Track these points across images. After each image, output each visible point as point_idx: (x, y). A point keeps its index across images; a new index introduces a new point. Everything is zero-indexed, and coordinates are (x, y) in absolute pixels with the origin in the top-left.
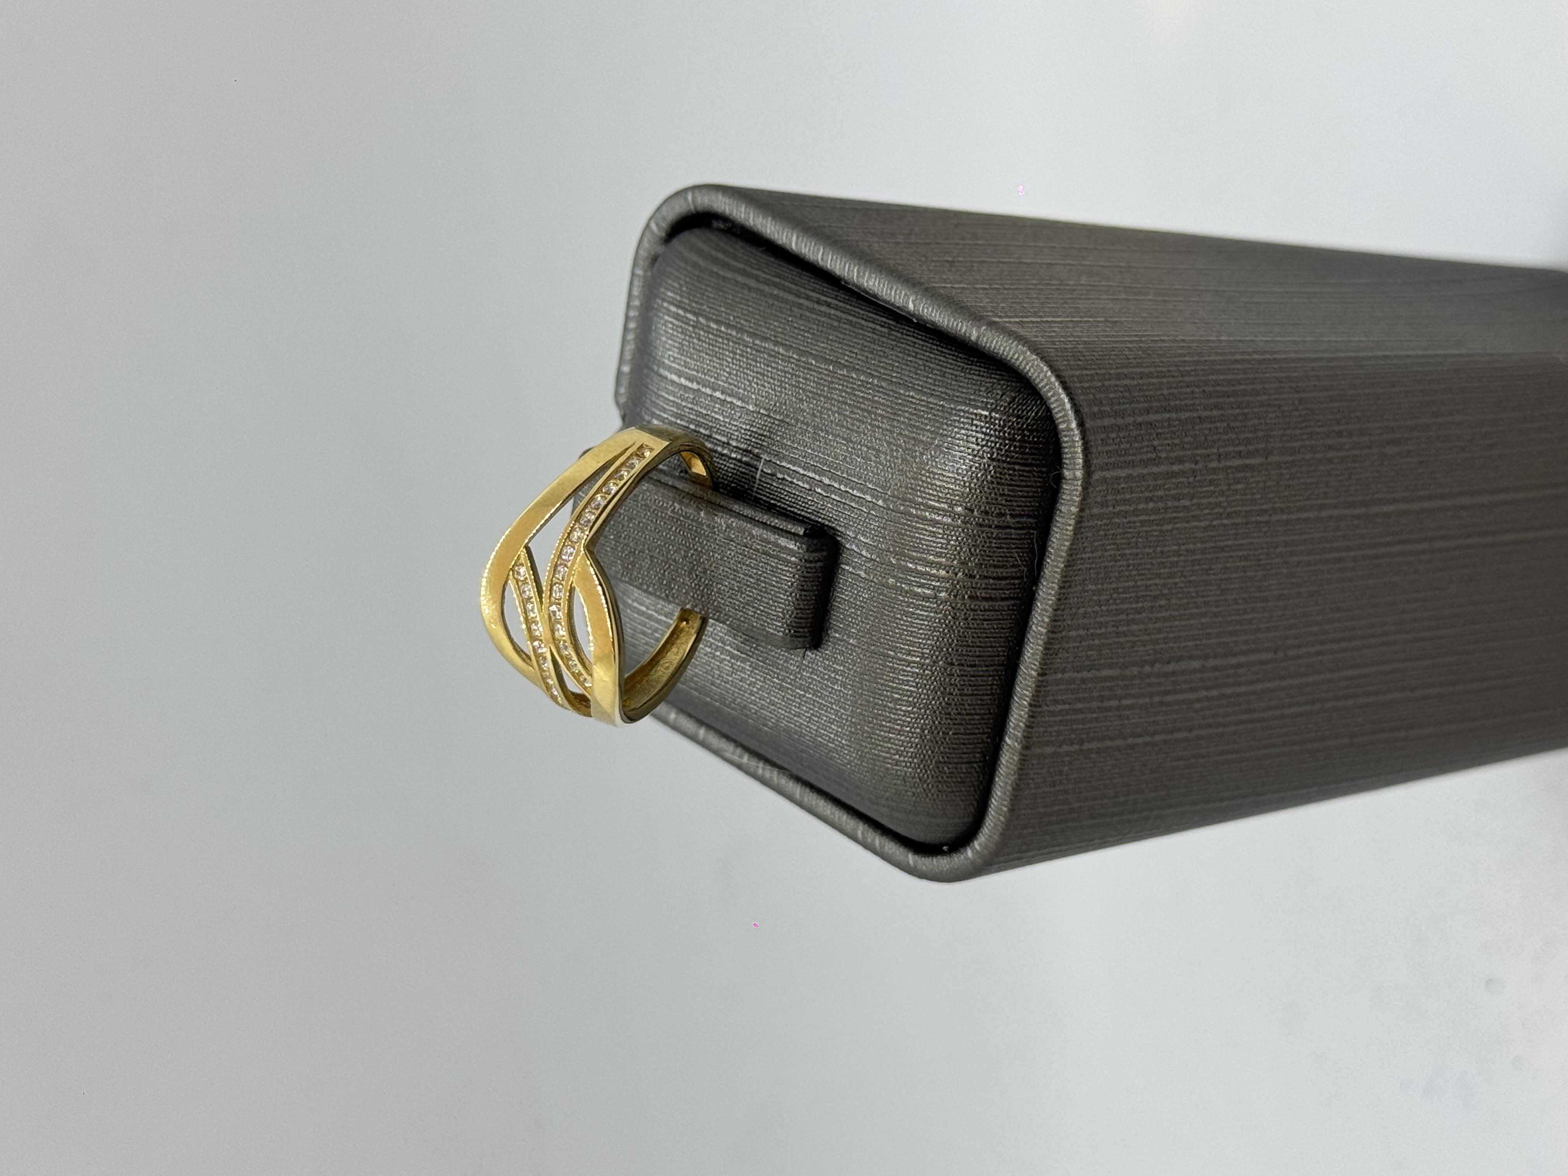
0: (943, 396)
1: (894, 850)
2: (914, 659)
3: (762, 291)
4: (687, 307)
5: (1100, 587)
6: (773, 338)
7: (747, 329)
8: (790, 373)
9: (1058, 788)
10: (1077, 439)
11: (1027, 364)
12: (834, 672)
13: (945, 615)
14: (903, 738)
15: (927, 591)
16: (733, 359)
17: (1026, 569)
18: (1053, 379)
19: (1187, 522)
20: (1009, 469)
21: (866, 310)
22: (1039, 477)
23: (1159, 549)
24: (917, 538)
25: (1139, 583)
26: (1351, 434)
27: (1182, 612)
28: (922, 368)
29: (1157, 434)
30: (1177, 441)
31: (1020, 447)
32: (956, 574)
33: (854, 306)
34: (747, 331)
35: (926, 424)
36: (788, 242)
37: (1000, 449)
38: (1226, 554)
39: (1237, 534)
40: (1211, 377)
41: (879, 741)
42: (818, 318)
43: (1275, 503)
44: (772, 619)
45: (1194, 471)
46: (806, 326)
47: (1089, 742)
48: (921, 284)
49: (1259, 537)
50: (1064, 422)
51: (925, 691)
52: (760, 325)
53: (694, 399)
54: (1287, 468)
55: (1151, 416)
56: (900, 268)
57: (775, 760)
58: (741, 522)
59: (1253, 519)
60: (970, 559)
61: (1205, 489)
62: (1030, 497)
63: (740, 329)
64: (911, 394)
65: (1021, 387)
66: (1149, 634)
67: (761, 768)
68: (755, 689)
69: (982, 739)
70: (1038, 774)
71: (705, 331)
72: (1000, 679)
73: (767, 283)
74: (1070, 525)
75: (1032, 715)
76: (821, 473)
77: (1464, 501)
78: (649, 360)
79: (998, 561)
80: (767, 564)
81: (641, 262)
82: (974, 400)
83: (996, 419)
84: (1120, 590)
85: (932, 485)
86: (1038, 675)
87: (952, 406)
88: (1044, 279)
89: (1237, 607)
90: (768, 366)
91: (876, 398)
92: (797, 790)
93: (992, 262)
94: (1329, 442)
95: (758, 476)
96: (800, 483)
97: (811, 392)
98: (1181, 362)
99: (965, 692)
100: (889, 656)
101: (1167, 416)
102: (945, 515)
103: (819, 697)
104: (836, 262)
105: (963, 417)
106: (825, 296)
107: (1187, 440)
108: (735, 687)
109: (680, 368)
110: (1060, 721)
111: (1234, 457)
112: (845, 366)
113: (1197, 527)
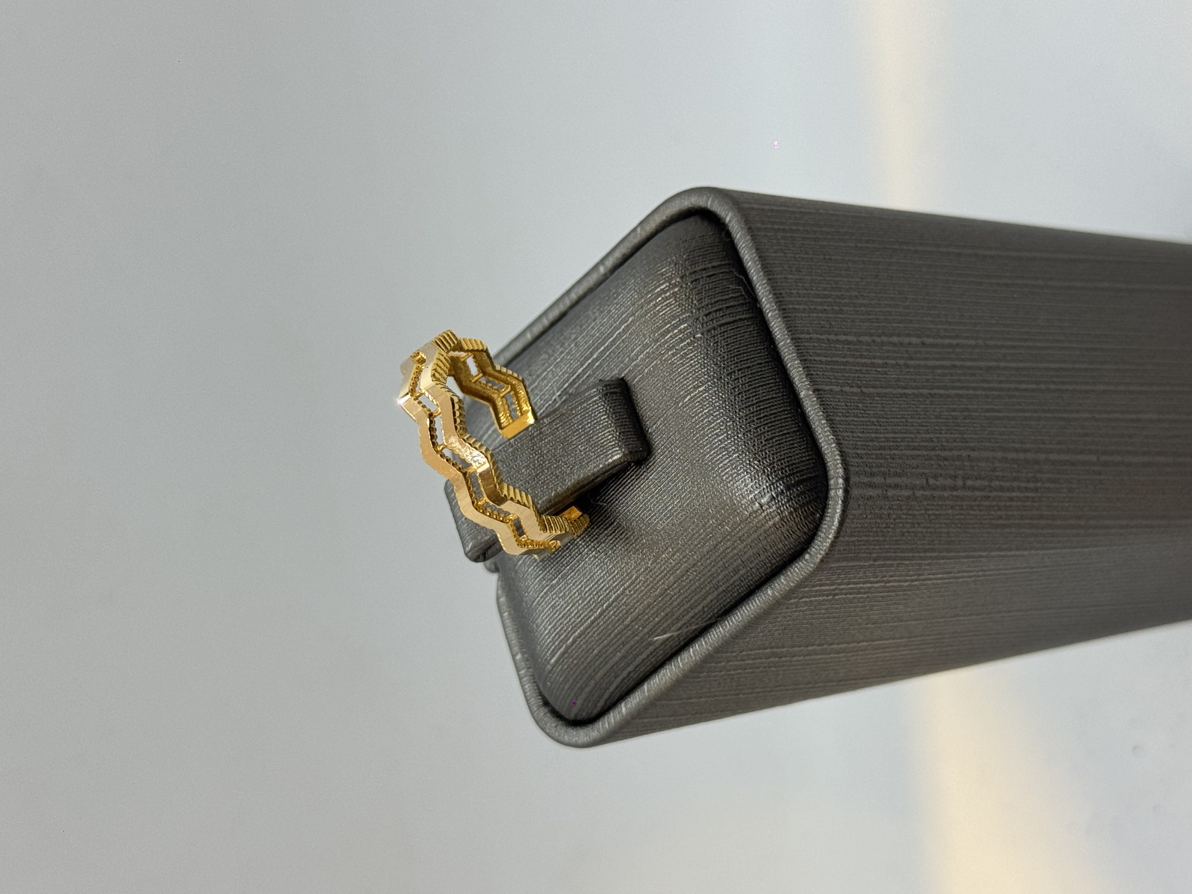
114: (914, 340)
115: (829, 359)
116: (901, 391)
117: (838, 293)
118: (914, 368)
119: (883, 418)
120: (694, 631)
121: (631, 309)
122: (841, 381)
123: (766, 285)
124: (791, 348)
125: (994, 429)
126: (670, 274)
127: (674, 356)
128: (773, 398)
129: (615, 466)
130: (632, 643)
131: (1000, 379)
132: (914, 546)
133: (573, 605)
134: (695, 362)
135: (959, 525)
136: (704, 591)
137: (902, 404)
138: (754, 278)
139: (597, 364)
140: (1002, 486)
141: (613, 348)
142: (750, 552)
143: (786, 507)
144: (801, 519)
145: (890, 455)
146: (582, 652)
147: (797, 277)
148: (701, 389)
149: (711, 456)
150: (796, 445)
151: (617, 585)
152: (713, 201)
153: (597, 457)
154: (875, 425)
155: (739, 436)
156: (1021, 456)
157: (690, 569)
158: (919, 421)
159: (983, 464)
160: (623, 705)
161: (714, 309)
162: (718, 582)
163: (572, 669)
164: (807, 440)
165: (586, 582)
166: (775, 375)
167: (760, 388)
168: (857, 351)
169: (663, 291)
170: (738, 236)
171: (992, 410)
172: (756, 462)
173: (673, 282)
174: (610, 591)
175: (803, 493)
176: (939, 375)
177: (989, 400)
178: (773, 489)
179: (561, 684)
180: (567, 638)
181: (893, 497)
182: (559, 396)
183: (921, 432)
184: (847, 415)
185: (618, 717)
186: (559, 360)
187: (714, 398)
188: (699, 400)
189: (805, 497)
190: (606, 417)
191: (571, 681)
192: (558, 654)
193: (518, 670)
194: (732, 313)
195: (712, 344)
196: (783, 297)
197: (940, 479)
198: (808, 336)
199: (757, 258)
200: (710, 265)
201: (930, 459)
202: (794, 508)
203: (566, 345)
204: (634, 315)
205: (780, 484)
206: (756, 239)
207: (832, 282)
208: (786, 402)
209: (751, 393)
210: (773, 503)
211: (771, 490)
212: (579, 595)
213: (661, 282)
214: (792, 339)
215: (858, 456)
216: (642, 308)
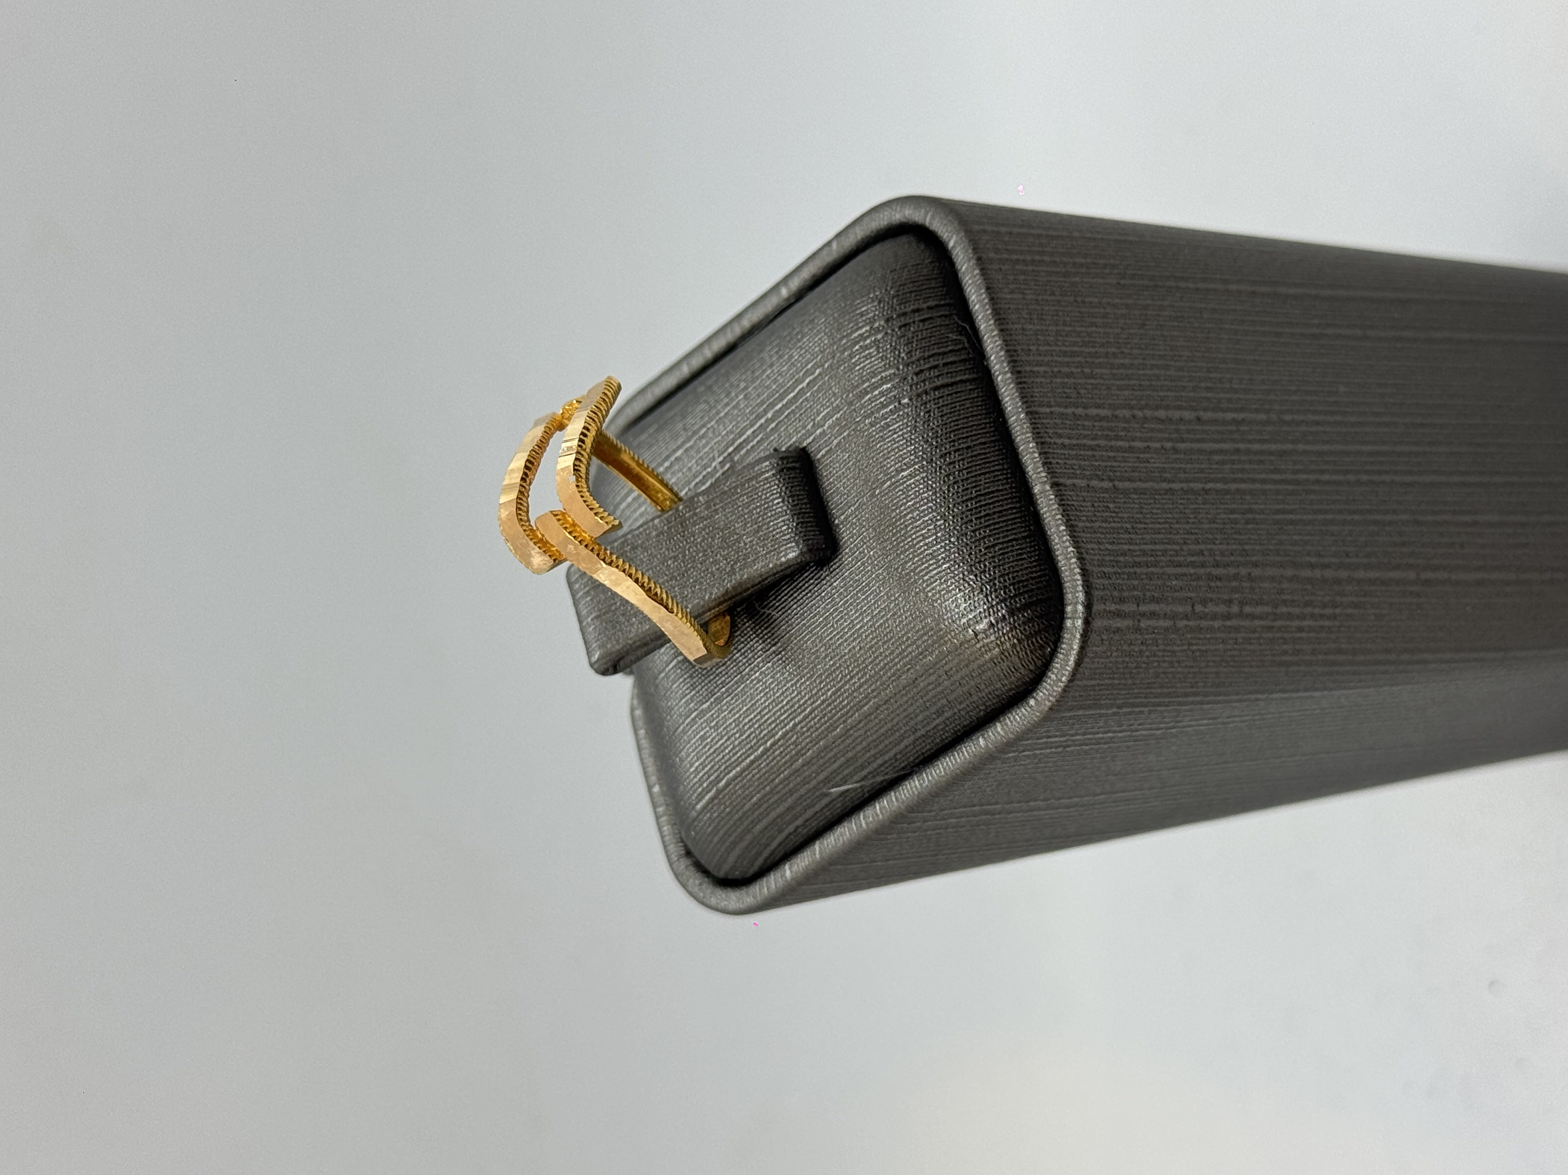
114: (1187, 415)
115: (1075, 442)
116: (1165, 485)
117: (1091, 350)
118: (1185, 453)
119: (1141, 523)
120: (882, 782)
121: (819, 357)
122: (1087, 473)
123: (997, 338)
124: (1025, 426)
125: (1284, 537)
126: (872, 315)
127: (872, 426)
128: (998, 491)
129: (790, 567)
130: (802, 791)
131: (1297, 467)
132: (1170, 690)
133: (728, 739)
134: (899, 436)
135: (1232, 663)
136: (897, 734)
137: (1166, 503)
138: (982, 327)
139: (773, 425)
140: (1289, 613)
141: (793, 407)
142: (959, 691)
143: (1009, 638)
144: (1026, 653)
145: (1146, 574)
146: (737, 798)
147: (1038, 327)
148: (905, 474)
149: (913, 564)
150: (1025, 556)
151: (786, 718)
152: (933, 217)
153: (766, 554)
154: (1129, 533)
155: (952, 540)
156: (1317, 573)
157: (880, 706)
158: (1187, 527)
159: (1266, 585)
160: (787, 867)
161: (927, 366)
162: (916, 724)
163: (723, 818)
164: (1040, 549)
165: (747, 710)
166: (1002, 459)
167: (982, 477)
168: (1111, 431)
169: (862, 337)
170: (964, 268)
171: (1283, 512)
172: (972, 577)
173: (876, 325)
174: (777, 725)
175: (1030, 620)
176: (1217, 463)
177: (1281, 497)
178: (991, 613)
179: (709, 834)
180: (718, 780)
181: (1147, 630)
182: (720, 463)
183: (1189, 541)
184: (1093, 519)
185: (781, 883)
186: (722, 414)
187: (921, 486)
188: (901, 488)
189: (1033, 626)
190: (780, 500)
191: (721, 833)
192: (707, 797)
193: (655, 806)
194: (951, 372)
195: (922, 414)
196: (1018, 355)
197: (1210, 604)
198: (1048, 410)
199: (986, 301)
200: (925, 306)
201: (1199, 578)
202: (1018, 640)
203: (733, 394)
204: (823, 366)
205: (1002, 608)
206: (986, 273)
207: (1084, 334)
208: (1015, 497)
209: (970, 483)
210: (992, 631)
211: (990, 615)
212: (736, 726)
213: (860, 325)
214: (1027, 414)
215: (1105, 575)
216: (833, 357)
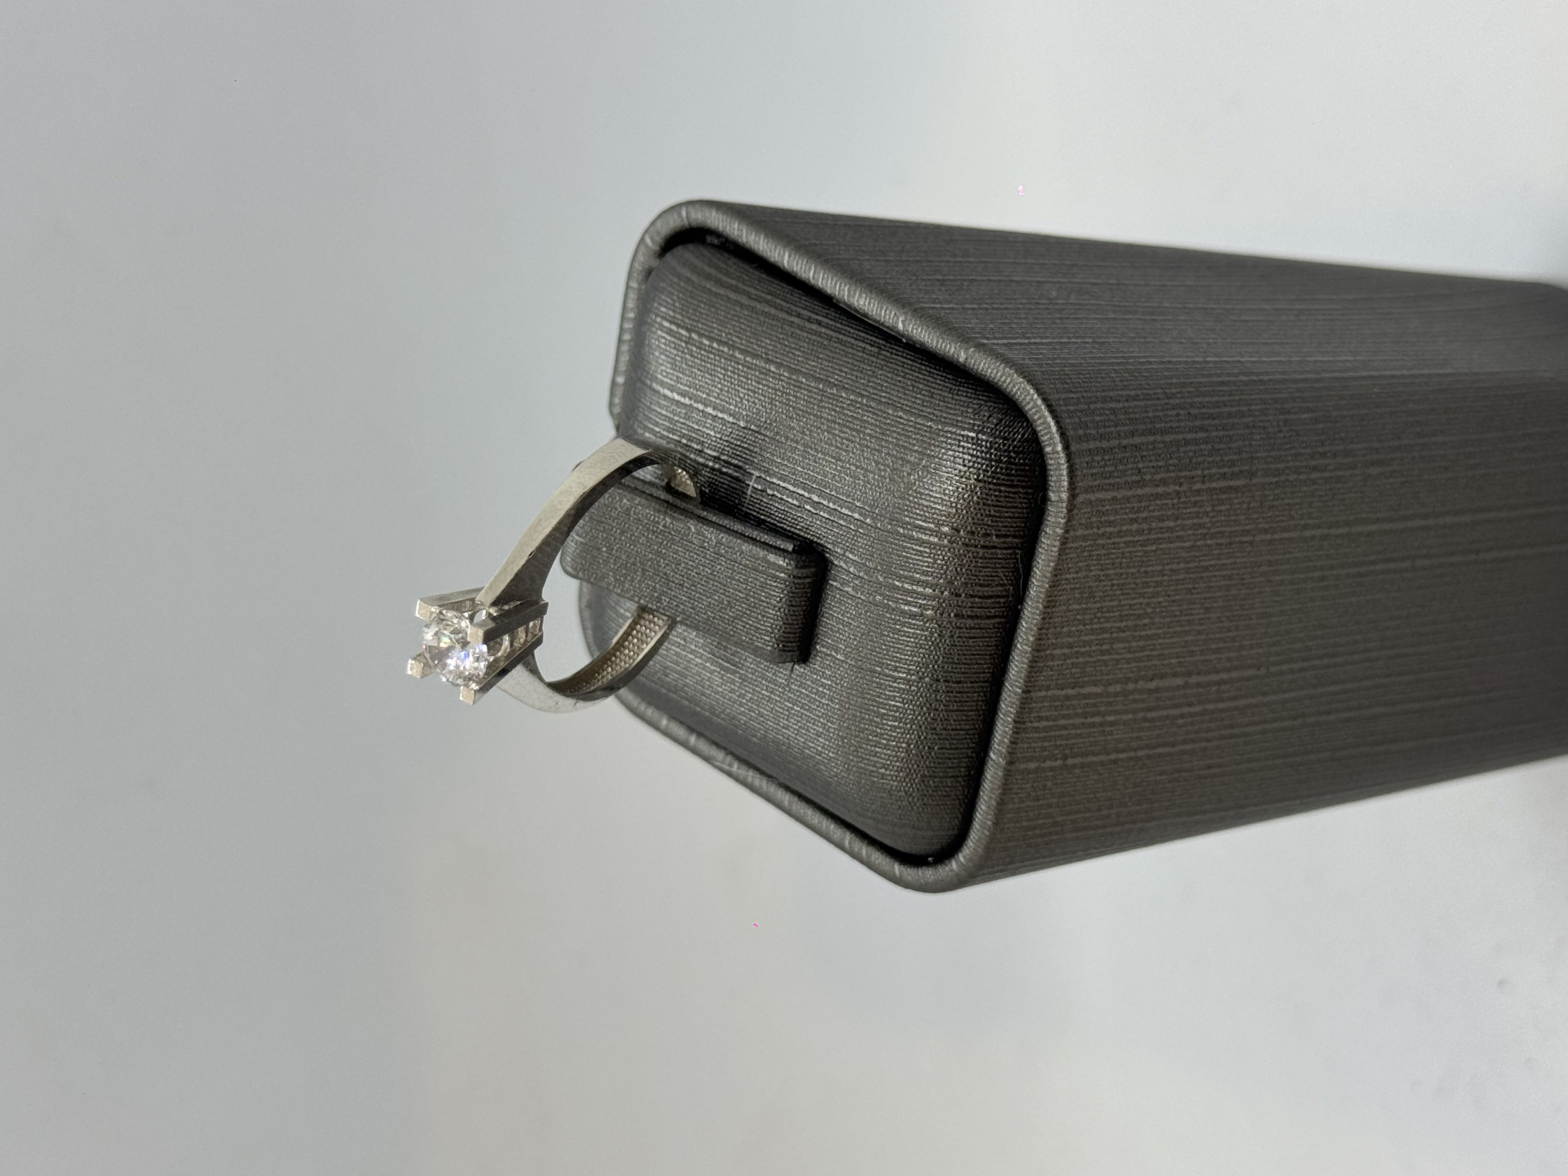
0: (932, 416)
1: (880, 860)
2: (901, 675)
3: (753, 308)
4: (679, 322)
5: (1084, 606)
6: (764, 356)
7: (739, 346)
8: (780, 391)
9: (1041, 802)
10: (1063, 462)
11: (1014, 386)
12: (822, 686)
13: (931, 632)
14: (889, 752)
15: (913, 609)
16: (724, 375)
17: (1011, 588)
18: (1039, 402)
19: (1171, 542)
20: (995, 490)
21: (856, 329)
22: (1024, 498)
23: (1143, 569)
24: (904, 557)
25: (1123, 603)
26: (1335, 456)
27: (1167, 630)
28: (911, 388)
29: (1142, 457)
30: (1160, 464)
31: (1007, 469)
32: (942, 593)
33: (845, 325)
34: (738, 348)
35: (914, 445)
36: (780, 260)
37: (986, 471)
38: (1211, 574)
39: (1221, 554)
40: (1196, 399)
41: (866, 755)
42: (809, 336)
43: (1259, 523)
44: (760, 634)
45: (1178, 493)
46: (797, 345)
47: (1073, 757)
48: (910, 304)
49: (1243, 557)
50: (1050, 445)
51: (911, 707)
52: (752, 343)
53: (686, 414)
54: (1270, 490)
55: (1135, 438)
56: (890, 287)
57: (764, 769)
58: (731, 538)
59: (1237, 539)
60: (956, 578)
61: (1189, 511)
62: (1015, 518)
63: (732, 345)
64: (900, 414)
65: (1008, 409)
66: (1134, 652)
67: (751, 776)
68: (744, 701)
69: (967, 753)
70: (1021, 789)
71: (697, 347)
72: (985, 696)
73: (758, 300)
74: (1055, 546)
75: (1016, 732)
76: (811, 490)
77: (1448, 520)
78: (642, 374)
79: (984, 580)
80: (756, 579)
81: (635, 275)
82: (962, 422)
83: (982, 440)
84: (1105, 609)
85: (919, 505)
86: (1023, 692)
87: (940, 427)
88: (1033, 299)
89: (1221, 625)
90: (759, 383)
91: (865, 418)
92: (786, 798)
93: (983, 281)
94: (1313, 463)
95: (749, 492)
96: (790, 500)
97: (800, 410)
98: (1167, 383)
99: (951, 708)
100: (875, 672)
101: (1151, 438)
102: (932, 535)
103: (808, 710)
104: (827, 280)
105: (950, 438)
106: (817, 314)
107: (1171, 462)
108: (725, 698)
109: (672, 383)
110: (1045, 737)
111: (1218, 479)
112: (836, 385)
113: (1181, 548)
